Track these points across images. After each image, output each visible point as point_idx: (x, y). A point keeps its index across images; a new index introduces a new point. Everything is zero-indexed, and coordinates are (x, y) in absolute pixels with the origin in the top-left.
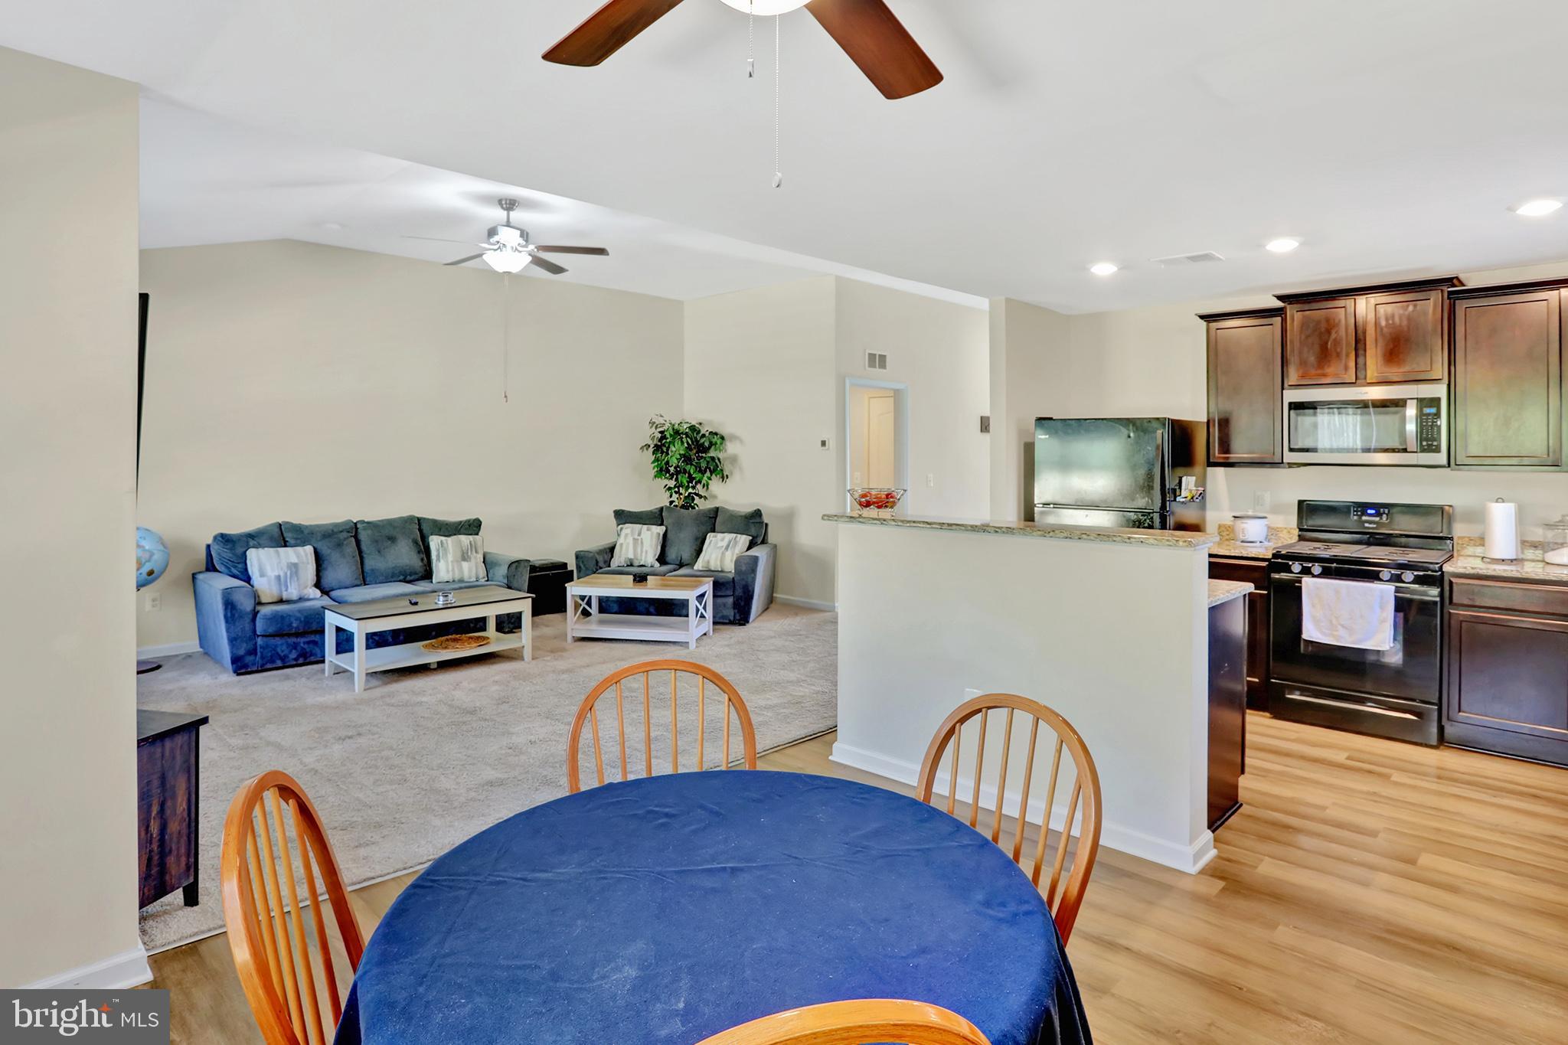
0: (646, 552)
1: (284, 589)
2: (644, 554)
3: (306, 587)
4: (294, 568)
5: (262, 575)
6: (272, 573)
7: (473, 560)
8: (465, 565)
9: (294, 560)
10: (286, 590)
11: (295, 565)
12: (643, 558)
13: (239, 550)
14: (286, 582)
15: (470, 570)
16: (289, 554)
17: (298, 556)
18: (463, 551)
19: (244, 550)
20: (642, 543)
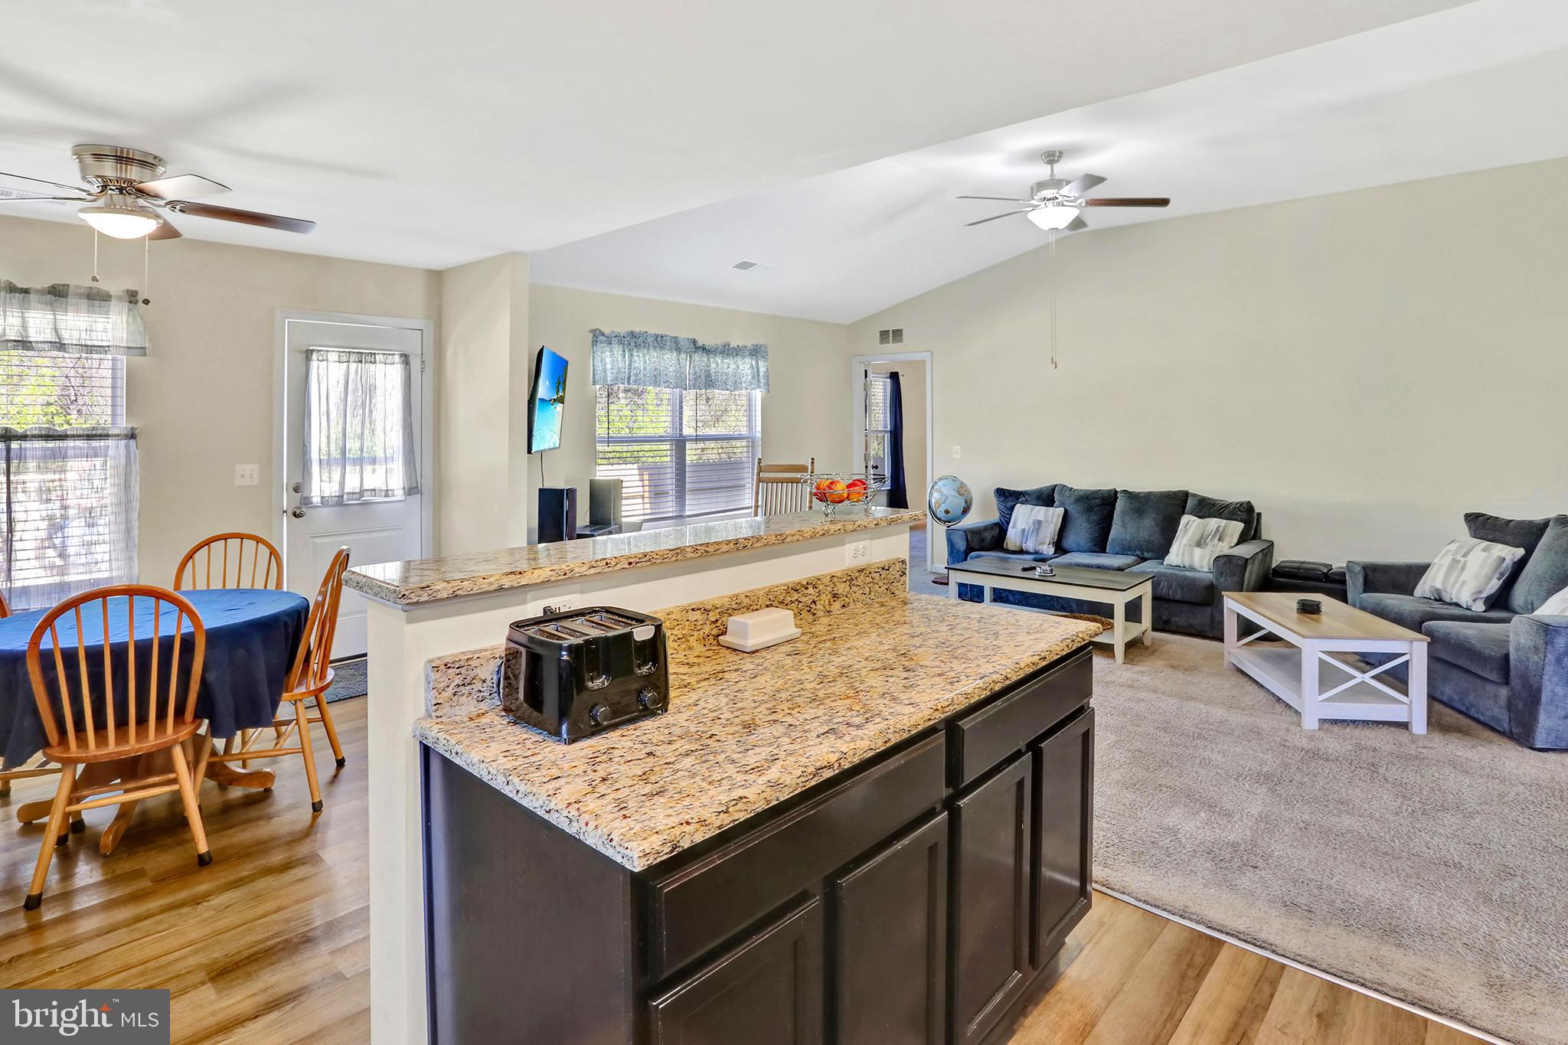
0: (1464, 583)
1: (1024, 541)
2: (1457, 586)
3: (1043, 543)
4: (1039, 524)
5: (1013, 527)
6: (1020, 526)
7: (1209, 547)
8: (1197, 551)
9: (1041, 518)
10: (1026, 543)
11: (1039, 523)
12: (1454, 592)
13: (1010, 504)
14: (1028, 536)
15: (1202, 558)
16: (1041, 512)
17: (1046, 516)
18: (1203, 534)
19: (1013, 504)
20: (1463, 568)
